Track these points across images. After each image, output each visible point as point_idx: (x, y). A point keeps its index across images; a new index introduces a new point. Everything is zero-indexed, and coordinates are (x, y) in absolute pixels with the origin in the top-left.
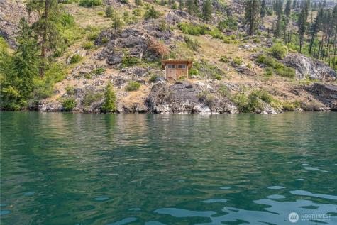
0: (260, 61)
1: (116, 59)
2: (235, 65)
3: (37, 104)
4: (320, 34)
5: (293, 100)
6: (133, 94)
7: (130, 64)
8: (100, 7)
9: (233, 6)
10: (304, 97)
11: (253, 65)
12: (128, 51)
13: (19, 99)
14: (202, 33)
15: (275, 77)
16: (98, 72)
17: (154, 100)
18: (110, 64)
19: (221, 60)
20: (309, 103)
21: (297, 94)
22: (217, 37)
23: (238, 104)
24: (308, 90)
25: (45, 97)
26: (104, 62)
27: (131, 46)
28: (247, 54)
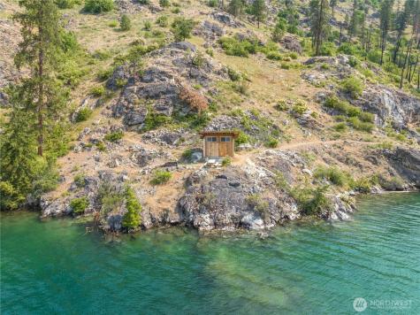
0: (330, 106)
1: (137, 117)
2: (296, 114)
4: (409, 29)
5: (370, 173)
7: (156, 124)
10: (383, 168)
11: (319, 112)
13: (15, 195)
14: (252, 51)
15: (349, 132)
17: (190, 208)
18: (129, 124)
19: (278, 107)
20: (389, 178)
21: (375, 162)
22: (271, 57)
24: (388, 156)
27: (157, 96)
28: (312, 91)
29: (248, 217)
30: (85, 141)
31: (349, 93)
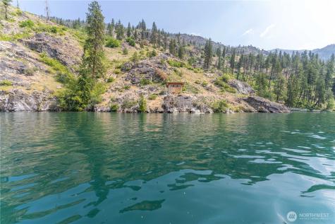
0: (217, 84)
1: (137, 81)
2: (204, 85)
3: (93, 107)
4: (242, 68)
5: (238, 106)
6: (153, 101)
7: (146, 84)
8: (119, 48)
9: (194, 51)
10: (243, 104)
11: (213, 86)
12: (144, 76)
13: (81, 104)
14: (181, 66)
15: (226, 93)
16: (127, 88)
17: (168, 105)
18: (133, 83)
19: (196, 83)
20: (246, 108)
21: (239, 102)
22: (189, 69)
23: (212, 108)
24: (245, 100)
25: (98, 103)
26: (129, 82)
27: (145, 73)
28: (209, 79)
29: (193, 109)
30: (113, 88)
31: (224, 80)
